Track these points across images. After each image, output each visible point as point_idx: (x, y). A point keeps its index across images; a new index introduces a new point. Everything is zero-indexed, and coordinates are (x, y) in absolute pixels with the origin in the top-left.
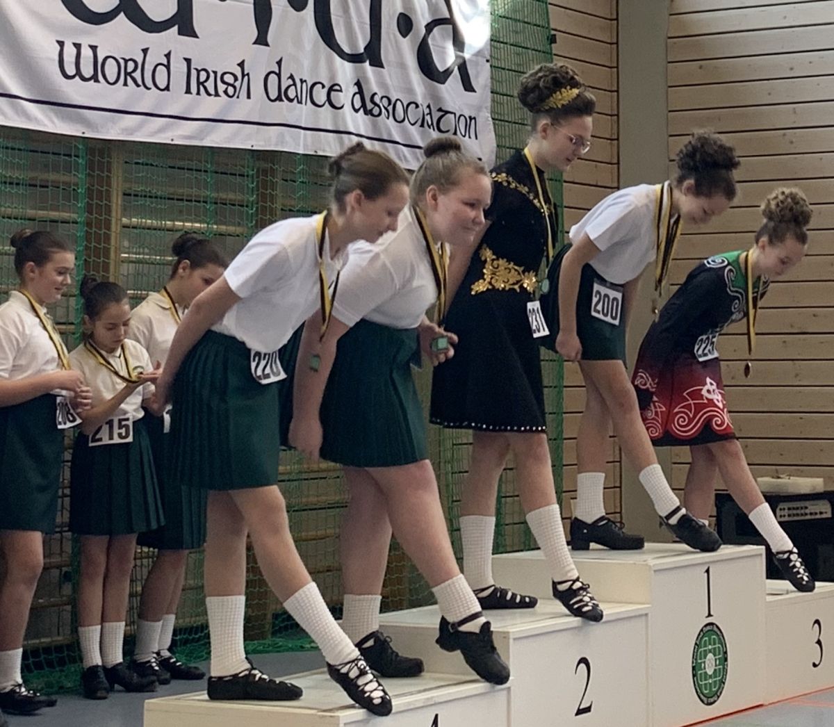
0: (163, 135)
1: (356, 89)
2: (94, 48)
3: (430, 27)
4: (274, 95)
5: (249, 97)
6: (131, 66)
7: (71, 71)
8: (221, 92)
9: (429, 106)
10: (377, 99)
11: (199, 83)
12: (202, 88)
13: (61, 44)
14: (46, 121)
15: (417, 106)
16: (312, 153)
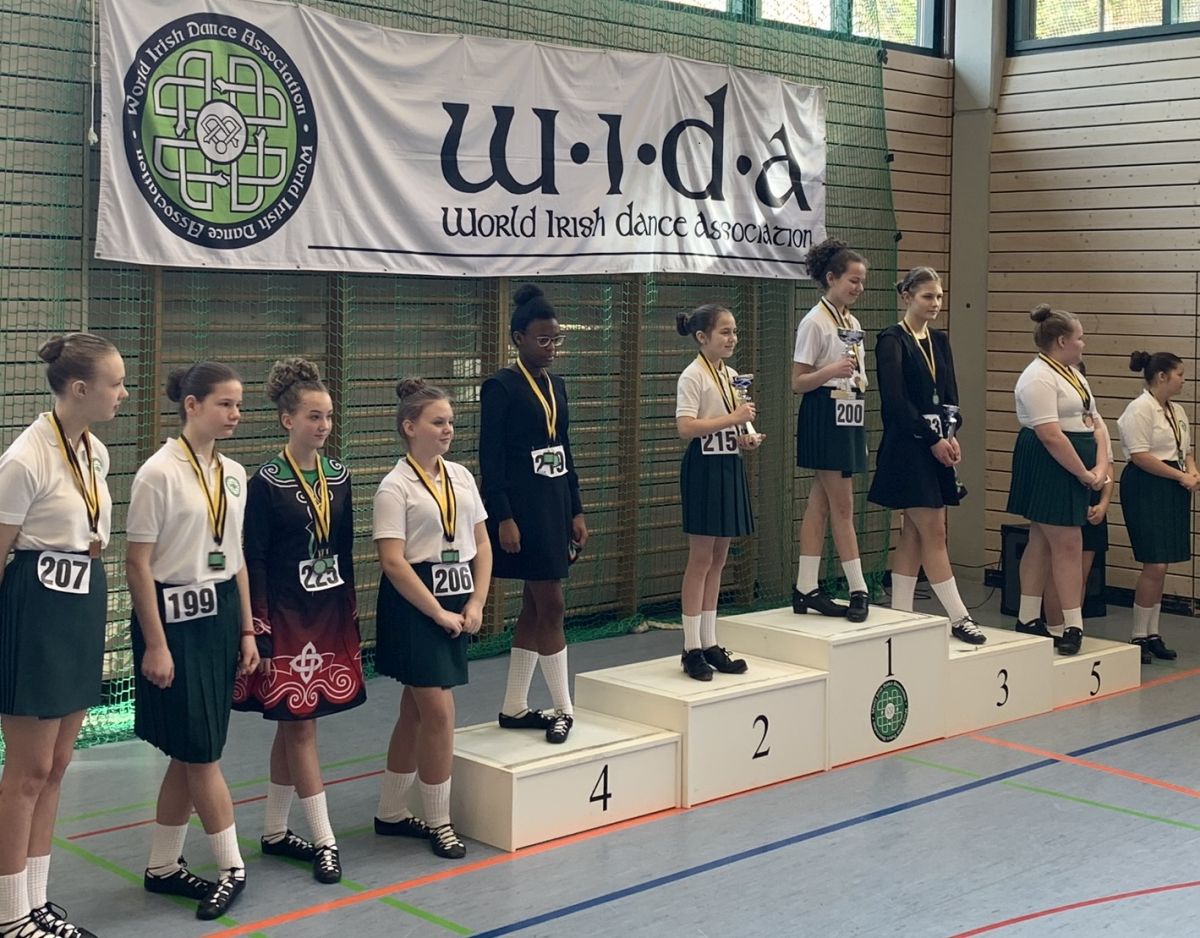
0: (532, 270)
1: (699, 219)
2: (472, 211)
3: (767, 165)
4: (625, 230)
5: (603, 234)
6: (502, 221)
7: (453, 228)
8: (579, 233)
9: (766, 226)
10: (716, 226)
11: (559, 228)
12: (563, 232)
13: (445, 210)
14: (434, 268)
15: (755, 227)
16: (661, 271)
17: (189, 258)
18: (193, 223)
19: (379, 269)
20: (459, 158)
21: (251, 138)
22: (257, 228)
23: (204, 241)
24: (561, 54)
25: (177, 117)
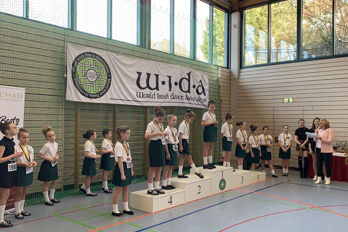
0: (154, 105)
1: (186, 96)
2: (142, 93)
3: (198, 87)
4: (172, 98)
5: (168, 99)
6: (149, 95)
7: (139, 96)
8: (163, 98)
9: (198, 98)
10: (189, 98)
11: (160, 97)
13: (137, 93)
14: (135, 104)
15: (196, 98)
16: (179, 106)
17: (86, 100)
18: (86, 93)
19: (124, 104)
20: (140, 83)
21: (98, 77)
22: (99, 95)
23: (89, 97)
24: (160, 64)
25: (83, 72)
